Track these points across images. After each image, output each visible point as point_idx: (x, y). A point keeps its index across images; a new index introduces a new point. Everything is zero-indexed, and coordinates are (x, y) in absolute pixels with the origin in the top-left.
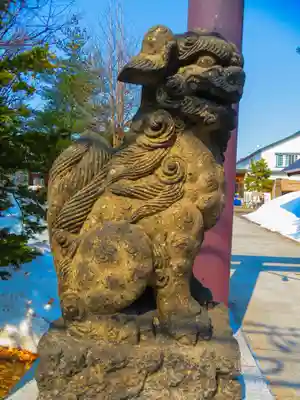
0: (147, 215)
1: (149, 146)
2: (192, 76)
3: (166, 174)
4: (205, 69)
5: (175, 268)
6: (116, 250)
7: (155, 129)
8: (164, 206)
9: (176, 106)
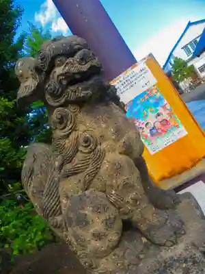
0: (92, 180)
1: (65, 135)
2: (58, 76)
3: (85, 147)
4: (63, 67)
5: (131, 201)
6: (86, 215)
7: (61, 123)
8: (97, 168)
9: (63, 100)
